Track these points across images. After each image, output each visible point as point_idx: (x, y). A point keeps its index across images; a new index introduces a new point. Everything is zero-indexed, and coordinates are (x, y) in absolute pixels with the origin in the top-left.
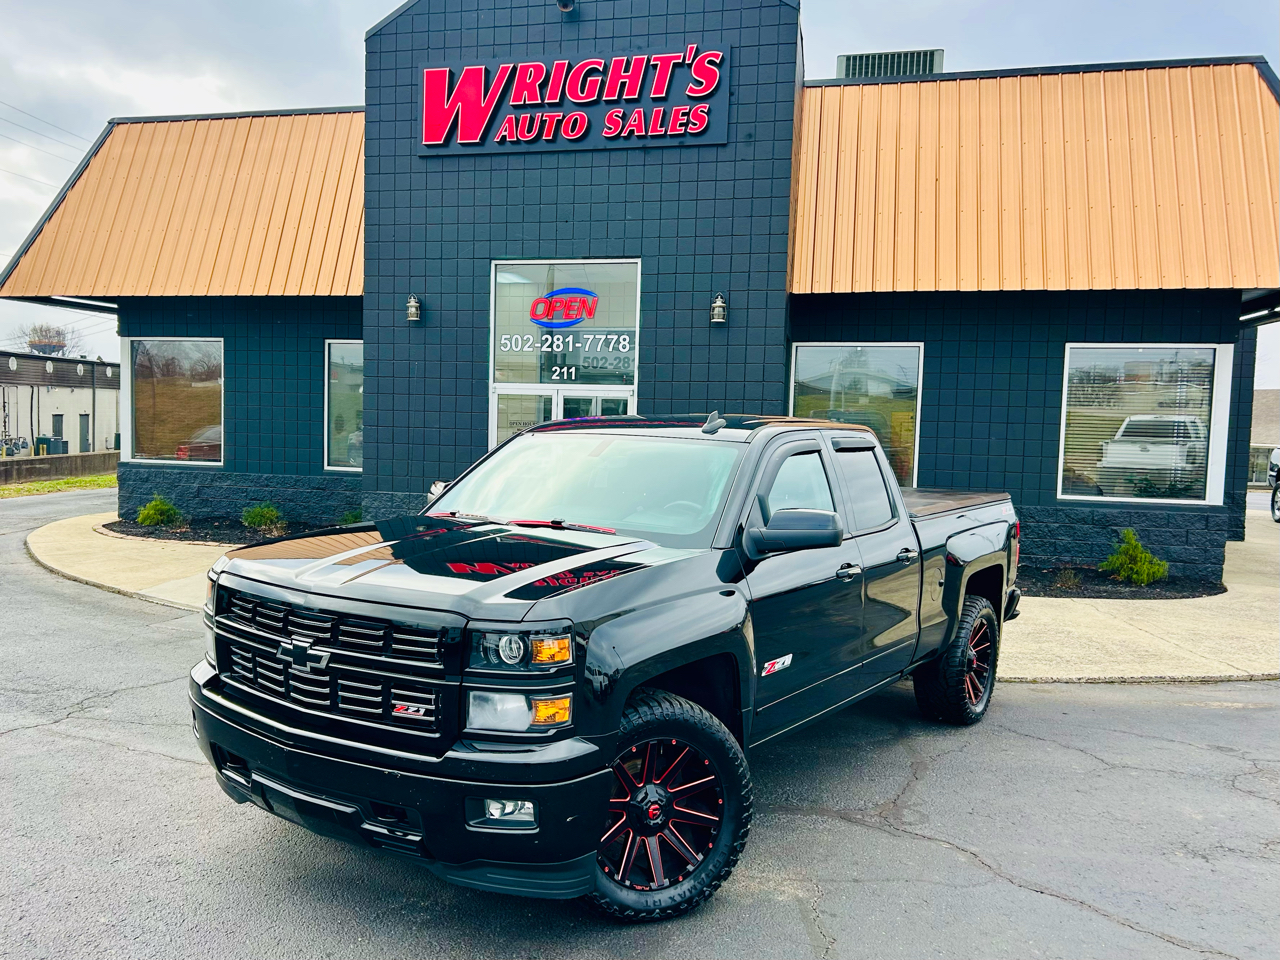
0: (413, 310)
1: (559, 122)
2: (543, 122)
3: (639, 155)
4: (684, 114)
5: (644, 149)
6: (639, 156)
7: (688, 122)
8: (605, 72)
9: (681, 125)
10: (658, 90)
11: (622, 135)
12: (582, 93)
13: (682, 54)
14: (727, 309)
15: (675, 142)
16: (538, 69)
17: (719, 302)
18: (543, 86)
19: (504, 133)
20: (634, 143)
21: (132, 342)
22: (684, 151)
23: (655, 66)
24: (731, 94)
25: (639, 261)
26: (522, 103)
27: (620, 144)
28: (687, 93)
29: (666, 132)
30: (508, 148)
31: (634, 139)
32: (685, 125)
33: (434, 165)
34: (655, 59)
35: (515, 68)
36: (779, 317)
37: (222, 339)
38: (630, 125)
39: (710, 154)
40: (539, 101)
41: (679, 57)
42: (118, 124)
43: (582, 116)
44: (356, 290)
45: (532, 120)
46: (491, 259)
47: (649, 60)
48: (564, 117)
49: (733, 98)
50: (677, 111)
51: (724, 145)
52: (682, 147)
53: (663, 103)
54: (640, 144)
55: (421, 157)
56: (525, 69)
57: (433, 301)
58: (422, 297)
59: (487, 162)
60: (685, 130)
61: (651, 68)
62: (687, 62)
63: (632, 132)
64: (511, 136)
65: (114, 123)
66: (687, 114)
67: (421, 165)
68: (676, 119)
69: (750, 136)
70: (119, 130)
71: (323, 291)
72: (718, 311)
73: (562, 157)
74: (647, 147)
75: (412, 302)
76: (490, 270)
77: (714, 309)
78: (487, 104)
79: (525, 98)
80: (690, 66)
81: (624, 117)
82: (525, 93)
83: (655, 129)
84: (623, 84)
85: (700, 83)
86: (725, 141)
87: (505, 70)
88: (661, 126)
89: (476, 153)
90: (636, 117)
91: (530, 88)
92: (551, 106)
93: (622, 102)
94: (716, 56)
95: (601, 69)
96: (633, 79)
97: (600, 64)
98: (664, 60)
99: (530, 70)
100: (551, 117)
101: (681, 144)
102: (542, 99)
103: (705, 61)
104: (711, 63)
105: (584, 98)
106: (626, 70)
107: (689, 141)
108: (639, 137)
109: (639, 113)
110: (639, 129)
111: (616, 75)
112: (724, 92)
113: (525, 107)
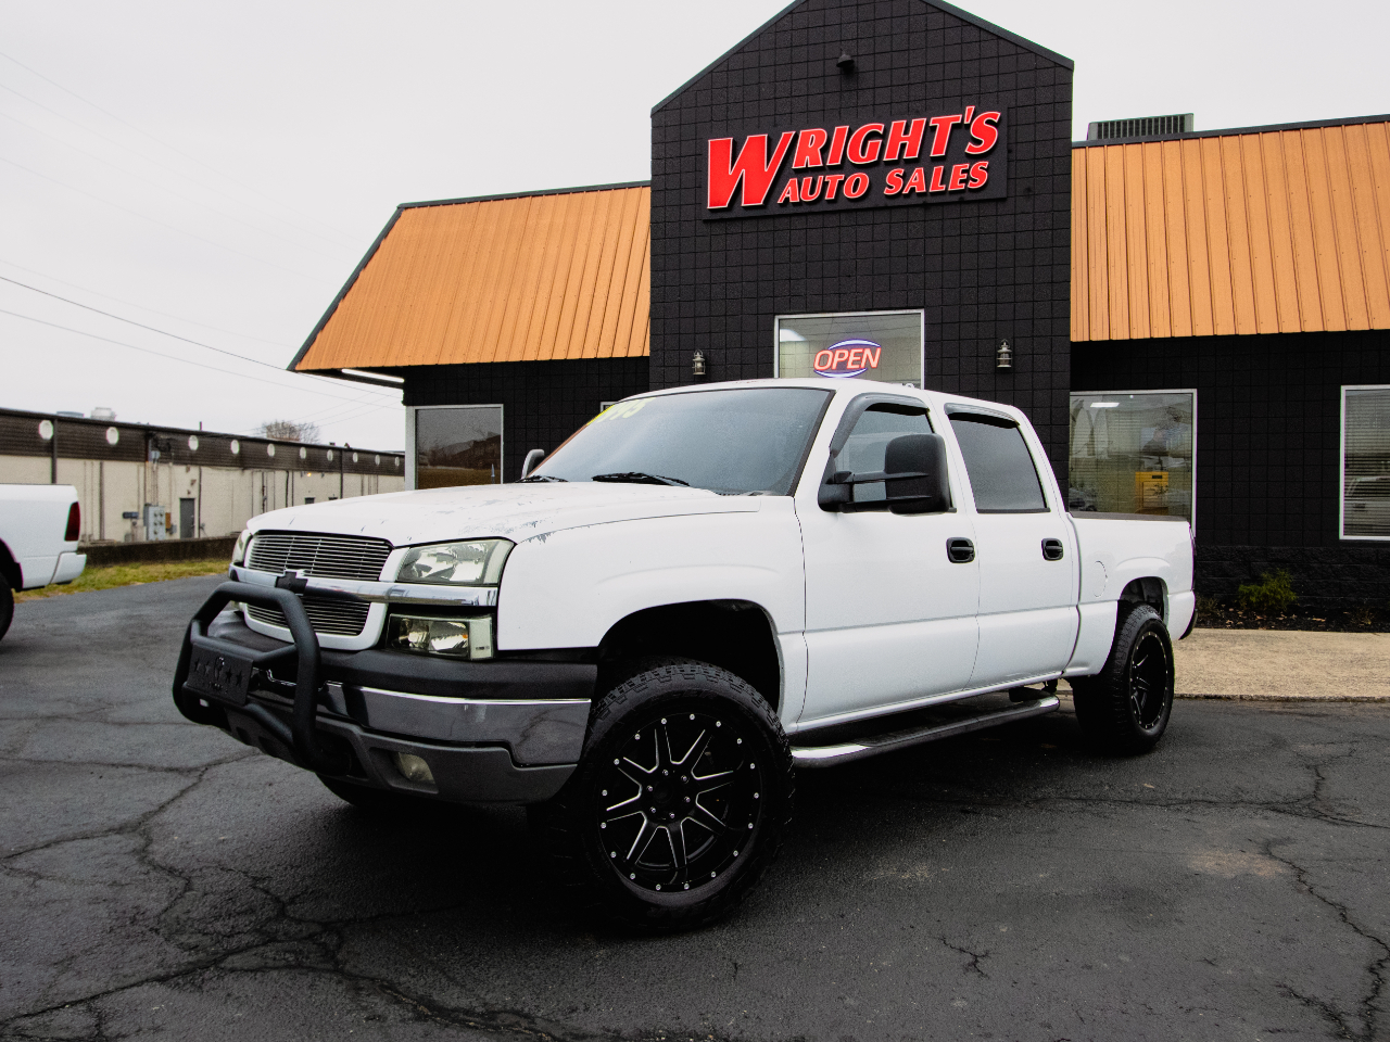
0: (699, 365)
1: (841, 183)
2: (825, 184)
3: (920, 212)
4: (963, 172)
5: (926, 206)
7: (969, 178)
8: (884, 136)
9: (961, 182)
10: (938, 149)
11: (904, 192)
12: (863, 154)
13: (961, 116)
14: (1013, 355)
15: (955, 198)
16: (820, 135)
17: (1004, 349)
18: (825, 150)
19: (787, 195)
20: (914, 200)
21: (417, 411)
22: (965, 207)
23: (934, 128)
24: (1009, 151)
25: (922, 312)
26: (804, 167)
27: (901, 201)
28: (967, 151)
29: (947, 188)
30: (790, 210)
31: (914, 197)
32: (965, 181)
33: (717, 229)
34: (934, 121)
36: (1064, 362)
37: (502, 406)
38: (911, 184)
39: (990, 209)
40: (821, 165)
41: (957, 119)
42: (406, 208)
43: (863, 177)
44: (647, 353)
45: (814, 182)
46: (775, 314)
47: (927, 123)
48: (845, 179)
49: (1012, 156)
50: (957, 169)
51: (1003, 200)
52: (962, 202)
53: (942, 162)
54: (921, 200)
55: (706, 222)
56: (806, 136)
57: (718, 356)
58: (708, 353)
59: (769, 224)
60: (966, 187)
61: (929, 130)
62: (966, 122)
63: (913, 190)
64: (794, 196)
65: (403, 208)
66: (967, 171)
67: (704, 229)
68: (956, 176)
69: (1029, 190)
70: (405, 214)
71: (604, 354)
72: (1005, 358)
73: (843, 216)
74: (927, 204)
75: (698, 357)
76: (773, 326)
77: (1000, 355)
78: (770, 169)
79: (808, 162)
80: (968, 126)
81: (905, 177)
82: (808, 157)
83: (935, 187)
84: (903, 146)
85: (979, 142)
86: (1004, 195)
87: (787, 137)
88: (941, 184)
89: (757, 216)
90: (917, 175)
91: (812, 153)
92: (834, 169)
93: (902, 163)
94: (995, 116)
95: (881, 132)
96: (913, 140)
97: (880, 128)
98: (944, 122)
99: (812, 138)
100: (833, 179)
101: (962, 199)
102: (824, 161)
103: (984, 124)
104: (989, 122)
105: (864, 160)
106: (906, 132)
107: (968, 197)
108: (920, 195)
109: (919, 172)
110: (920, 187)
111: (896, 137)
112: (1003, 152)
113: (806, 171)
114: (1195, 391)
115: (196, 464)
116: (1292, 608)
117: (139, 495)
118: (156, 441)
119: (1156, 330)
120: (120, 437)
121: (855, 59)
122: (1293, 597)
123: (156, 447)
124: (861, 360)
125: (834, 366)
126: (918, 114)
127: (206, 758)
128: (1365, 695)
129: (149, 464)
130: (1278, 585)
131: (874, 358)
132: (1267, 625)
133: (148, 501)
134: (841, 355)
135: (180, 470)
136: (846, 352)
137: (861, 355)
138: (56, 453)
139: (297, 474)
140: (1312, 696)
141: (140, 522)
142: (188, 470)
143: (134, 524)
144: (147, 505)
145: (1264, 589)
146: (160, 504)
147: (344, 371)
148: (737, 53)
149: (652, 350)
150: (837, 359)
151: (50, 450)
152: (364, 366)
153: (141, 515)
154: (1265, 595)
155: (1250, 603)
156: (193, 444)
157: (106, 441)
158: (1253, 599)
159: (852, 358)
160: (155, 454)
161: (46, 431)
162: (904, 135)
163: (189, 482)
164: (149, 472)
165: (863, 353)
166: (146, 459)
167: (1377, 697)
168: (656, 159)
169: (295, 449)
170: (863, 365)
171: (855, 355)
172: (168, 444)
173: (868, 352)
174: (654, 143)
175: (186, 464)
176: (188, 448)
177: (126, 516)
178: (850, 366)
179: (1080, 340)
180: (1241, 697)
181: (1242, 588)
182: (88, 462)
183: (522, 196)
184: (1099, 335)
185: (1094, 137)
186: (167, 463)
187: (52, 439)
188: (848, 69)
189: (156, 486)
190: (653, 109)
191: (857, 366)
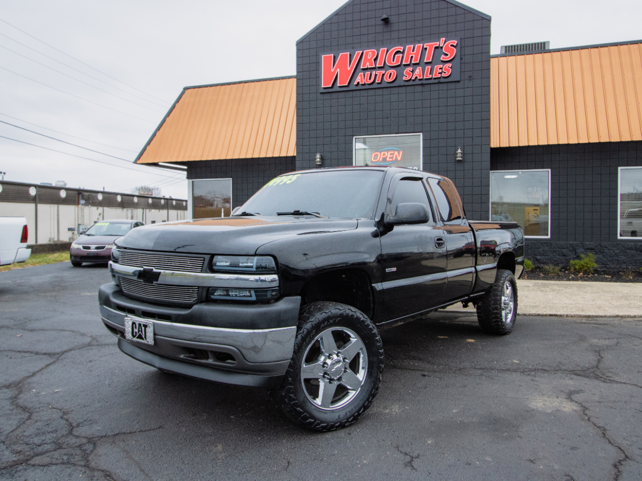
0: (318, 160)
1: (383, 75)
2: (376, 75)
4: (440, 69)
5: (422, 85)
6: (420, 88)
7: (442, 72)
8: (403, 53)
9: (439, 73)
10: (428, 58)
11: (412, 79)
12: (393, 61)
13: (438, 43)
14: (463, 154)
15: (436, 81)
16: (373, 53)
17: (459, 151)
18: (375, 60)
19: (358, 81)
20: (417, 82)
21: (193, 182)
22: (441, 85)
23: (426, 49)
24: (461, 59)
25: (421, 134)
26: (366, 67)
27: (411, 83)
28: (441, 59)
29: (432, 76)
30: (360, 87)
31: (417, 80)
33: (327, 96)
34: (426, 45)
35: (362, 53)
36: (487, 157)
37: (231, 179)
38: (416, 75)
39: (452, 86)
40: (374, 66)
41: (437, 44)
42: (187, 89)
43: (393, 71)
44: (295, 155)
45: (371, 74)
46: (353, 136)
47: (423, 46)
48: (385, 73)
49: (462, 61)
50: (437, 68)
51: (458, 81)
52: (439, 83)
53: (430, 64)
54: (420, 82)
55: (321, 93)
56: (367, 53)
57: (327, 155)
58: (322, 154)
59: (350, 94)
60: (441, 76)
61: (424, 49)
62: (441, 46)
63: (416, 77)
64: (362, 81)
65: (186, 89)
67: (321, 96)
68: (437, 71)
69: (470, 77)
70: (187, 92)
71: (276, 155)
72: (459, 155)
73: (384, 90)
74: (423, 84)
75: (318, 156)
76: (353, 141)
77: (457, 154)
78: (350, 68)
79: (368, 65)
80: (442, 48)
81: (413, 71)
82: (368, 63)
83: (427, 76)
84: (412, 57)
85: (447, 55)
86: (459, 80)
87: (358, 53)
88: (430, 74)
89: (345, 90)
90: (418, 71)
91: (370, 60)
92: (380, 68)
93: (412, 65)
94: (454, 43)
95: (402, 51)
96: (417, 54)
97: (401, 49)
98: (430, 45)
99: (370, 53)
100: (380, 73)
101: (439, 82)
102: (375, 65)
103: (449, 45)
104: (452, 46)
105: (394, 64)
106: (413, 51)
107: (442, 80)
108: (420, 80)
109: (419, 69)
110: (420, 76)
111: (409, 53)
112: (458, 58)
113: (367, 69)
114: (550, 170)
115: (101, 206)
116: (596, 271)
117: (75, 220)
118: (83, 196)
119: (530, 142)
120: (67, 194)
121: (389, 17)
122: (596, 265)
123: (83, 198)
124: (393, 157)
125: (381, 160)
126: (419, 42)
127: (65, 348)
128: (626, 314)
129: (80, 206)
130: (589, 260)
131: (399, 155)
132: (583, 279)
133: (80, 223)
134: (384, 155)
135: (94, 208)
136: (386, 153)
137: (393, 154)
138: (37, 202)
139: (148, 210)
140: (601, 314)
141: (76, 232)
142: (98, 209)
143: (73, 233)
144: (79, 225)
145: (582, 262)
146: (85, 224)
147: (160, 164)
148: (336, 15)
149: (297, 153)
150: (382, 156)
151: (35, 200)
152: (168, 161)
153: (76, 229)
154: (583, 266)
155: (575, 269)
156: (100, 197)
157: (60, 196)
158: (577, 267)
159: (389, 156)
160: (82, 202)
161: (33, 192)
162: (412, 51)
163: (98, 214)
164: (80, 210)
165: (394, 153)
166: (78, 204)
167: (632, 315)
168: (298, 65)
169: (146, 199)
170: (394, 159)
171: (391, 154)
172: (88, 197)
173: (396, 153)
174: (298, 57)
175: (97, 206)
176: (97, 199)
177: (70, 229)
178: (388, 159)
179: (495, 147)
180: (567, 316)
181: (572, 262)
182: (52, 205)
183: (240, 83)
184: (504, 144)
185: (503, 52)
186: (88, 205)
187: (35, 196)
188: (386, 21)
189: (83, 216)
190: (297, 42)
191: (391, 160)
